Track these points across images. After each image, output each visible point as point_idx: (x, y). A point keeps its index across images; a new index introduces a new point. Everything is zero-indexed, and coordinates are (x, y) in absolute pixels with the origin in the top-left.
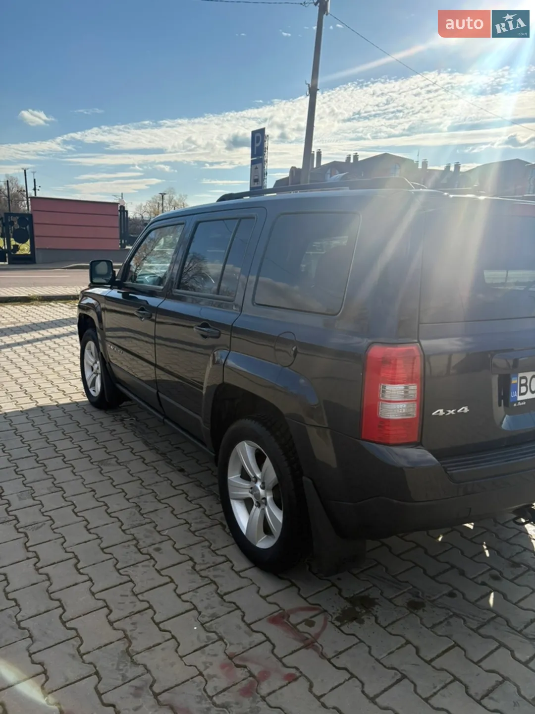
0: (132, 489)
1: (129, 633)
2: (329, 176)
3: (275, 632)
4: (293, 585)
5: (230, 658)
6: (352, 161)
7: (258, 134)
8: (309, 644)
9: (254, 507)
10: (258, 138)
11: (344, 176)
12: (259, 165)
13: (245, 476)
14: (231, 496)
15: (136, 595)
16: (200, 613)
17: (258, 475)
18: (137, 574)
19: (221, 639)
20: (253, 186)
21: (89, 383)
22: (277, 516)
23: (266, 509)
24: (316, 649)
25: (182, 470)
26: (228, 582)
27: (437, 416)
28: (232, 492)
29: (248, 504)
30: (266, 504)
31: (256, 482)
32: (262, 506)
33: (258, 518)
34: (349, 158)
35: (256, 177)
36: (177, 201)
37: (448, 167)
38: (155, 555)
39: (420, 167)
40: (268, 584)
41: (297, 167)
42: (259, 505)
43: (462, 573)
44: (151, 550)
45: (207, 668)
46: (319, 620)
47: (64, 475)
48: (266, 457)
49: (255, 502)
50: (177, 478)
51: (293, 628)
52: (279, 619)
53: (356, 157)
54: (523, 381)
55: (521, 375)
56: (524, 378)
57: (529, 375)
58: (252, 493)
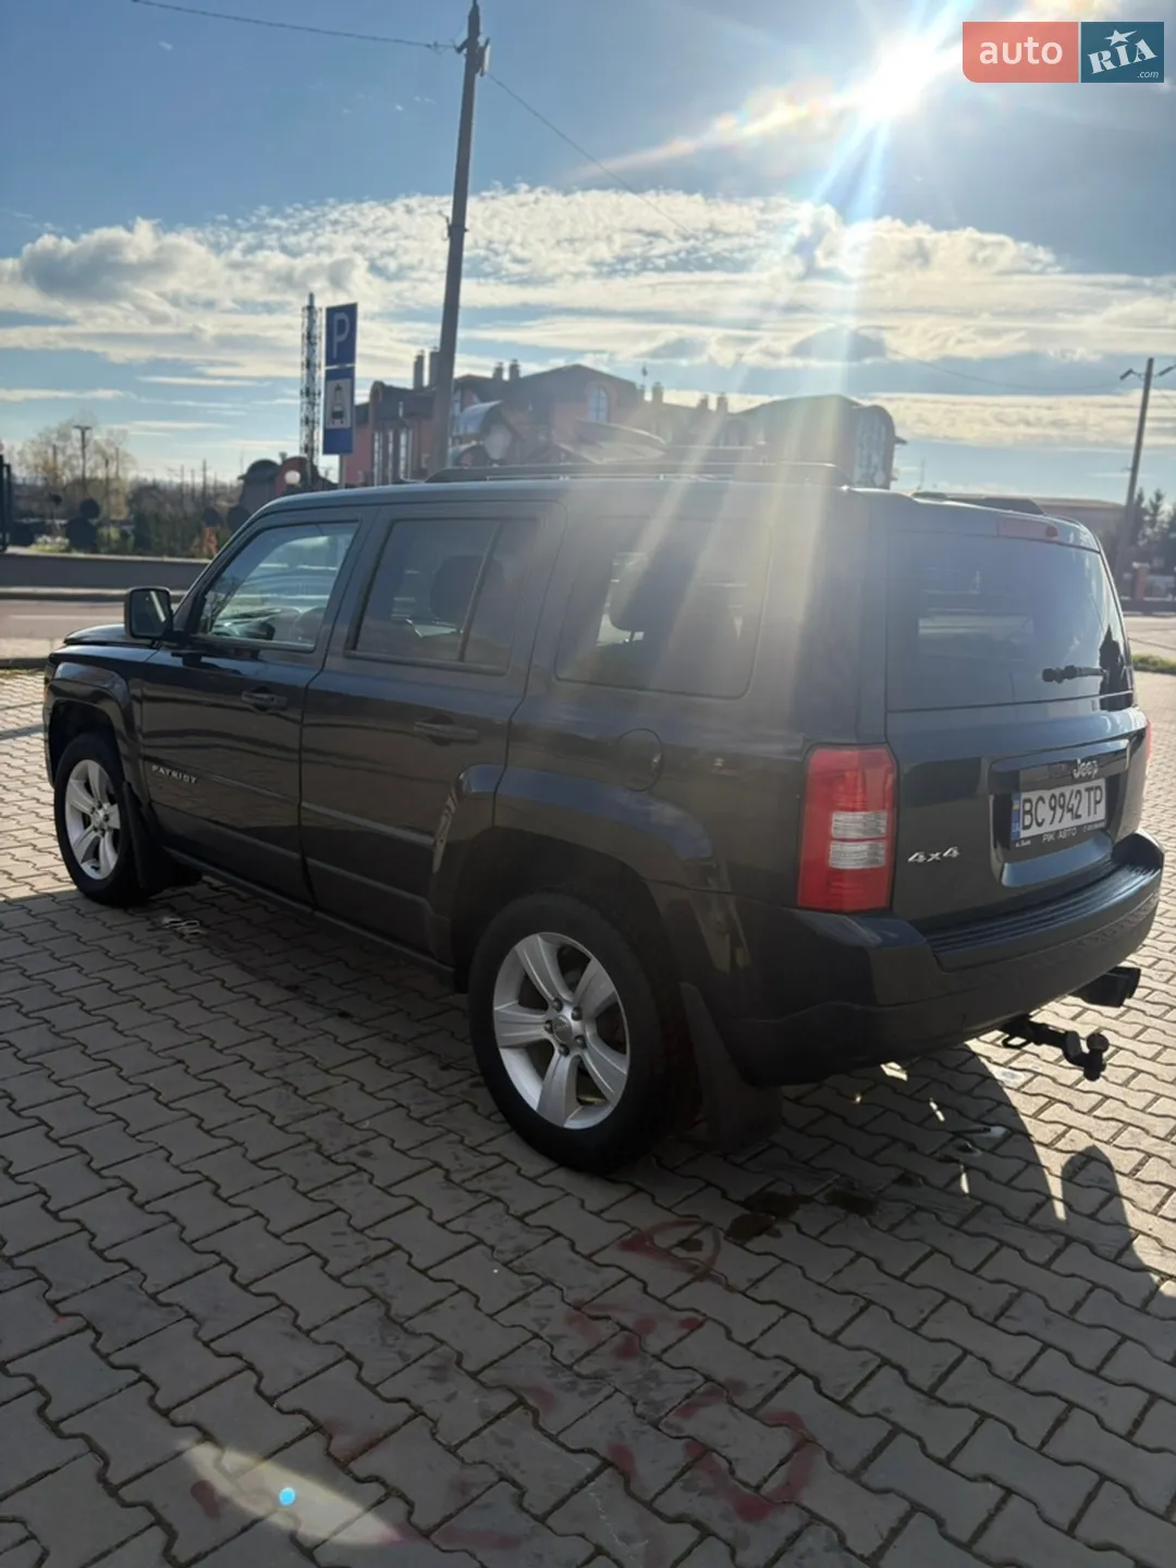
0: (259, 1052)
1: (377, 1290)
3: (635, 1262)
4: (639, 1190)
5: (578, 1307)
6: (506, 376)
7: (339, 316)
8: (703, 1274)
9: (557, 1055)
10: (342, 323)
11: (492, 409)
12: (343, 383)
13: (532, 998)
14: (499, 1043)
15: (361, 1231)
16: (492, 1248)
17: (565, 996)
18: (345, 1195)
19: (548, 1282)
20: (331, 426)
21: (80, 853)
22: (612, 1070)
23: (587, 1056)
24: (716, 1280)
25: (343, 1015)
26: (524, 1197)
28: (502, 1033)
29: (539, 1056)
30: (584, 1046)
31: (560, 1008)
32: (574, 1053)
33: (565, 1077)
34: (499, 371)
35: (338, 409)
37: (704, 402)
38: (363, 1163)
39: (648, 397)
40: (597, 1194)
41: (387, 383)
42: (566, 1052)
43: (913, 1148)
44: (352, 1155)
45: (542, 1327)
46: (705, 1237)
47: (100, 1037)
48: (588, 960)
49: (557, 1047)
50: (345, 1031)
51: (666, 1254)
52: (637, 1242)
53: (514, 369)
54: (1027, 806)
55: (1025, 796)
56: (1029, 801)
57: (1034, 796)
58: (550, 1031)
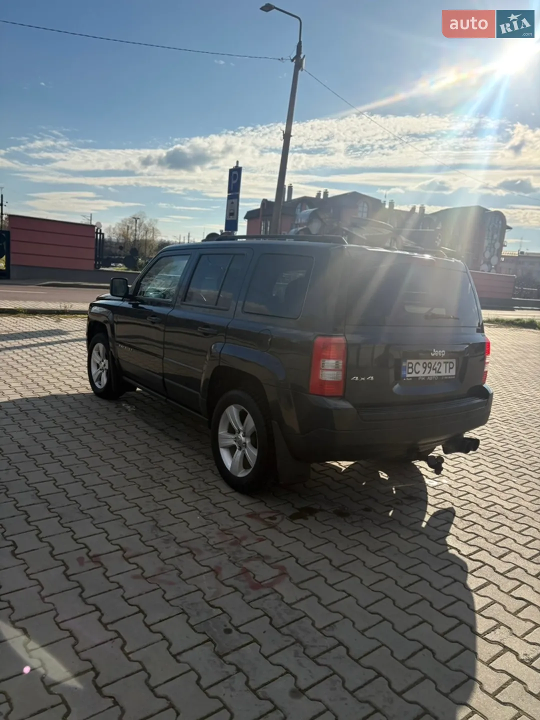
0: (142, 448)
1: (155, 518)
2: (299, 210)
3: (248, 521)
4: (262, 501)
5: (223, 530)
6: (322, 197)
7: (234, 173)
8: (273, 527)
9: (237, 450)
10: (235, 175)
11: (314, 211)
12: (234, 200)
13: (231, 430)
14: (220, 446)
15: (157, 502)
16: (200, 512)
17: (241, 428)
18: (154, 492)
19: (216, 523)
20: (228, 219)
21: (95, 378)
22: (252, 454)
23: (246, 451)
24: (277, 529)
25: (177, 440)
26: (217, 497)
27: (354, 381)
28: (221, 442)
29: (232, 450)
30: (246, 446)
31: (239, 433)
32: (243, 449)
33: (239, 458)
34: (319, 194)
35: (232, 212)
36: (147, 225)
37: (414, 209)
38: (164, 483)
39: (387, 206)
40: (245, 500)
41: (269, 200)
42: (240, 449)
43: (376, 501)
44: (162, 481)
45: (208, 534)
46: (279, 518)
47: (87, 439)
48: (247, 414)
49: (238, 447)
50: (175, 444)
51: (263, 520)
52: (252, 515)
53: (326, 193)
54: (410, 365)
55: (409, 361)
56: (411, 363)
57: (414, 362)
58: (236, 441)
